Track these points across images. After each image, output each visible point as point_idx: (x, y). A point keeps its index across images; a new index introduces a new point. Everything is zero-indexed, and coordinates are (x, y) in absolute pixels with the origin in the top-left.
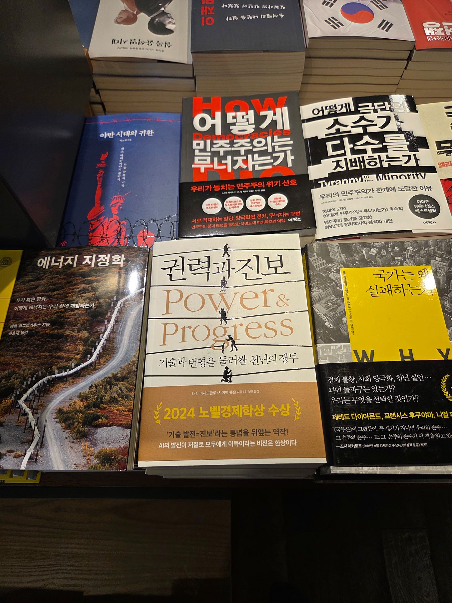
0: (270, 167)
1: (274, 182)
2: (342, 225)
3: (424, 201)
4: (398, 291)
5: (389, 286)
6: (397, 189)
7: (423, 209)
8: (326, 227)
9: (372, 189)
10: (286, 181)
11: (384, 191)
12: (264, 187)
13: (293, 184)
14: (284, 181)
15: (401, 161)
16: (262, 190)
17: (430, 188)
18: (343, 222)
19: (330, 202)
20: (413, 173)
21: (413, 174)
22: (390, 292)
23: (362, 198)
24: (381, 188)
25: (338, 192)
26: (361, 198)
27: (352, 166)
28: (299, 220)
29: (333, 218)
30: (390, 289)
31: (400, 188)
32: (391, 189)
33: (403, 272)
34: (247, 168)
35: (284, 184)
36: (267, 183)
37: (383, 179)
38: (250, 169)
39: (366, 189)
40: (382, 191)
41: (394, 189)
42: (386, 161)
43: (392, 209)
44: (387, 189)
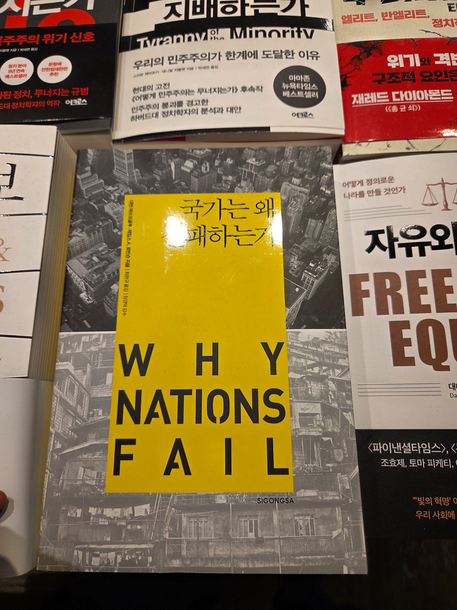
0: (58, 10)
1: (57, 35)
2: (157, 115)
3: (300, 78)
4: (215, 238)
5: (203, 228)
6: (260, 54)
7: (297, 91)
8: (133, 118)
9: (219, 53)
10: (78, 35)
11: (238, 57)
12: (37, 43)
13: (88, 40)
14: (75, 34)
15: (278, 6)
16: (32, 49)
17: (315, 56)
18: (161, 110)
19: (147, 74)
20: (292, 27)
21: (292, 29)
22: (202, 239)
23: (199, 68)
24: (234, 52)
25: (163, 58)
26: (197, 68)
27: (195, 13)
28: (84, 102)
29: (144, 103)
30: (202, 234)
31: (265, 53)
32: (250, 54)
33: (231, 203)
34: (21, 12)
35: (73, 40)
36: (45, 36)
37: (240, 37)
38: (25, 13)
39: (209, 54)
40: (234, 56)
41: (255, 55)
42: (252, 6)
43: (244, 89)
44: (244, 55)
